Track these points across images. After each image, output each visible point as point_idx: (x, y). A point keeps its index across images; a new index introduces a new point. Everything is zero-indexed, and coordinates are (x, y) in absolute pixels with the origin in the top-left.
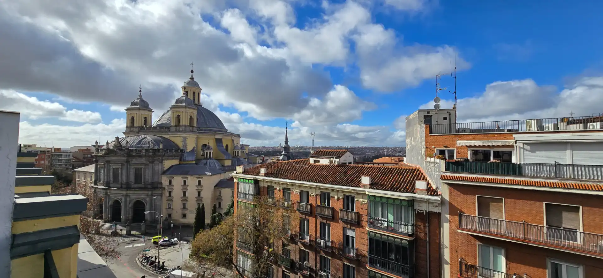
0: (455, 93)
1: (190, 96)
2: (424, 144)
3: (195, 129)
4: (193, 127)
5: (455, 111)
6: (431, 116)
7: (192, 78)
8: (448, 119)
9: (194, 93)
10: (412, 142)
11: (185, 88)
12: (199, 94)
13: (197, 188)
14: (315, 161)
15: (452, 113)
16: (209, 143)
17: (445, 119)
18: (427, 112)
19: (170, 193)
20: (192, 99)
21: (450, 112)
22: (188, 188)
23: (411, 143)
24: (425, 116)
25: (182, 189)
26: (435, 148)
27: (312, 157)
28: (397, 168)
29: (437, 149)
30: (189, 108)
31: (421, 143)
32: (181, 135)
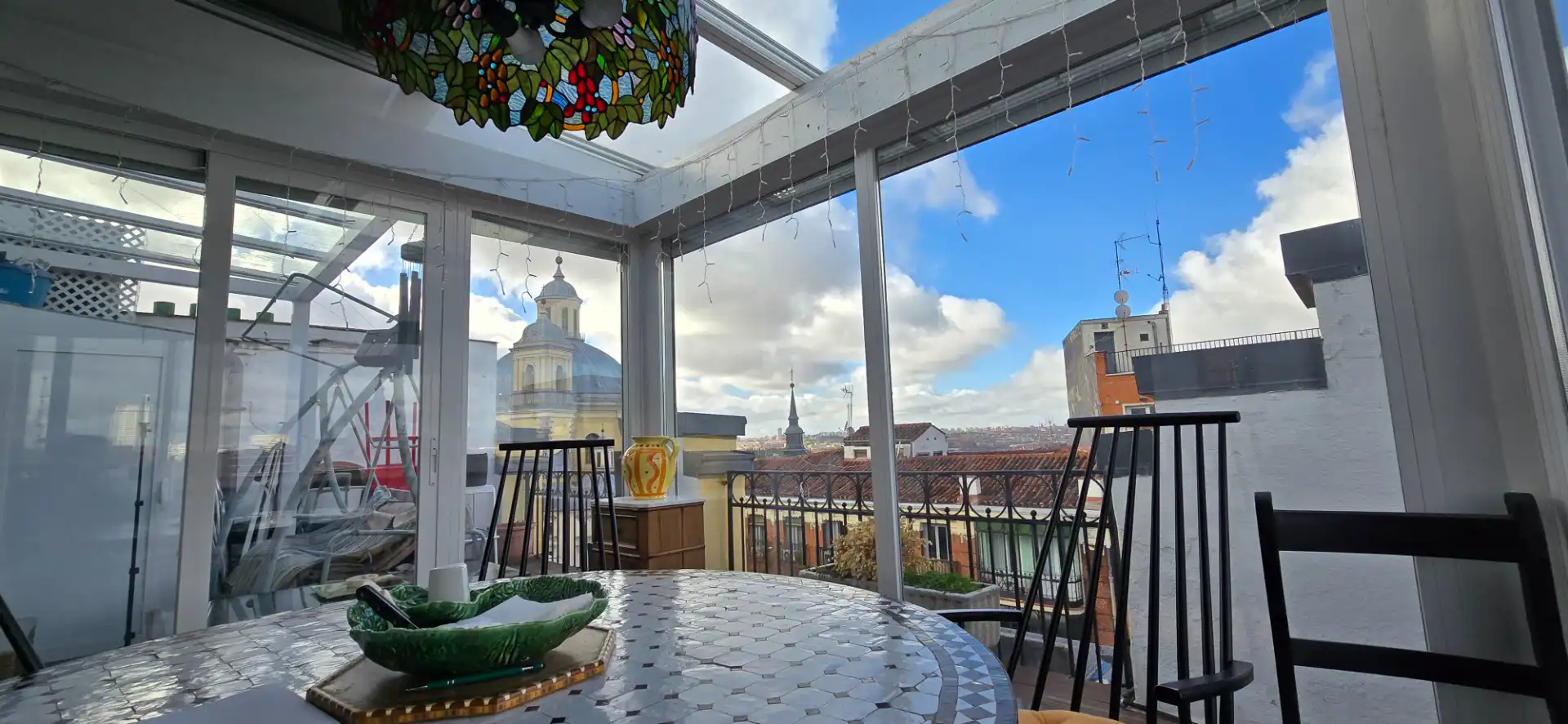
0: (1162, 279)
1: (556, 318)
2: (1096, 395)
3: (569, 399)
4: (564, 392)
5: (1165, 320)
6: (1112, 333)
7: (559, 276)
8: (1151, 337)
9: (565, 311)
10: (1078, 396)
11: (544, 302)
12: (576, 313)
14: (856, 453)
15: (1160, 323)
16: (603, 431)
17: (1144, 337)
18: (1100, 326)
20: (560, 325)
21: (1155, 321)
23: (1076, 399)
24: (1095, 333)
26: (1120, 404)
27: (849, 444)
28: (1042, 458)
29: (1126, 407)
30: (555, 348)
31: (1093, 395)
32: (539, 415)
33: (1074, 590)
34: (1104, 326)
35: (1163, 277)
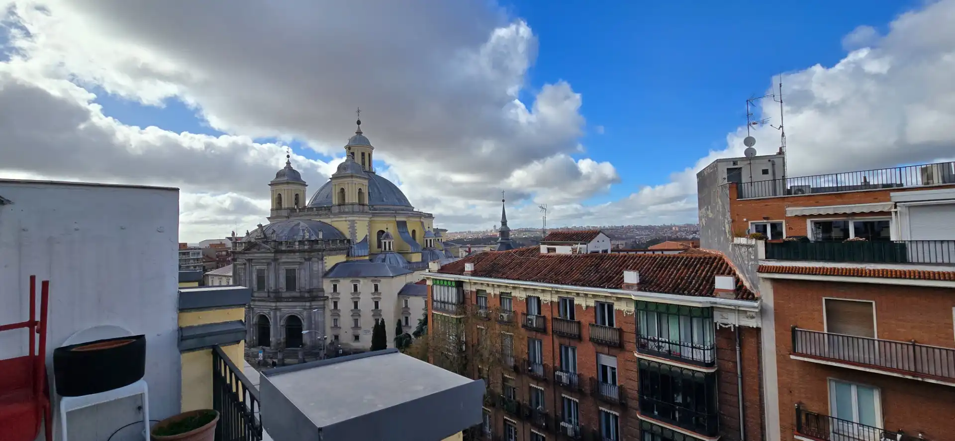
0: (781, 128)
1: (358, 159)
2: (728, 215)
3: (366, 208)
4: (363, 205)
5: (782, 159)
6: (740, 168)
7: (359, 133)
8: (770, 172)
9: (363, 154)
10: (709, 212)
11: (349, 148)
12: (370, 155)
13: (373, 297)
14: (549, 250)
15: (778, 161)
16: (387, 229)
17: (765, 172)
18: (732, 163)
19: (336, 304)
20: (360, 163)
21: (775, 160)
22: (360, 296)
23: (708, 215)
24: (728, 169)
25: (352, 298)
26: (747, 221)
27: (544, 244)
28: (683, 257)
29: (751, 223)
30: (357, 177)
31: (724, 215)
32: (347, 219)
33: (709, 354)
34: (735, 164)
35: (782, 127)
